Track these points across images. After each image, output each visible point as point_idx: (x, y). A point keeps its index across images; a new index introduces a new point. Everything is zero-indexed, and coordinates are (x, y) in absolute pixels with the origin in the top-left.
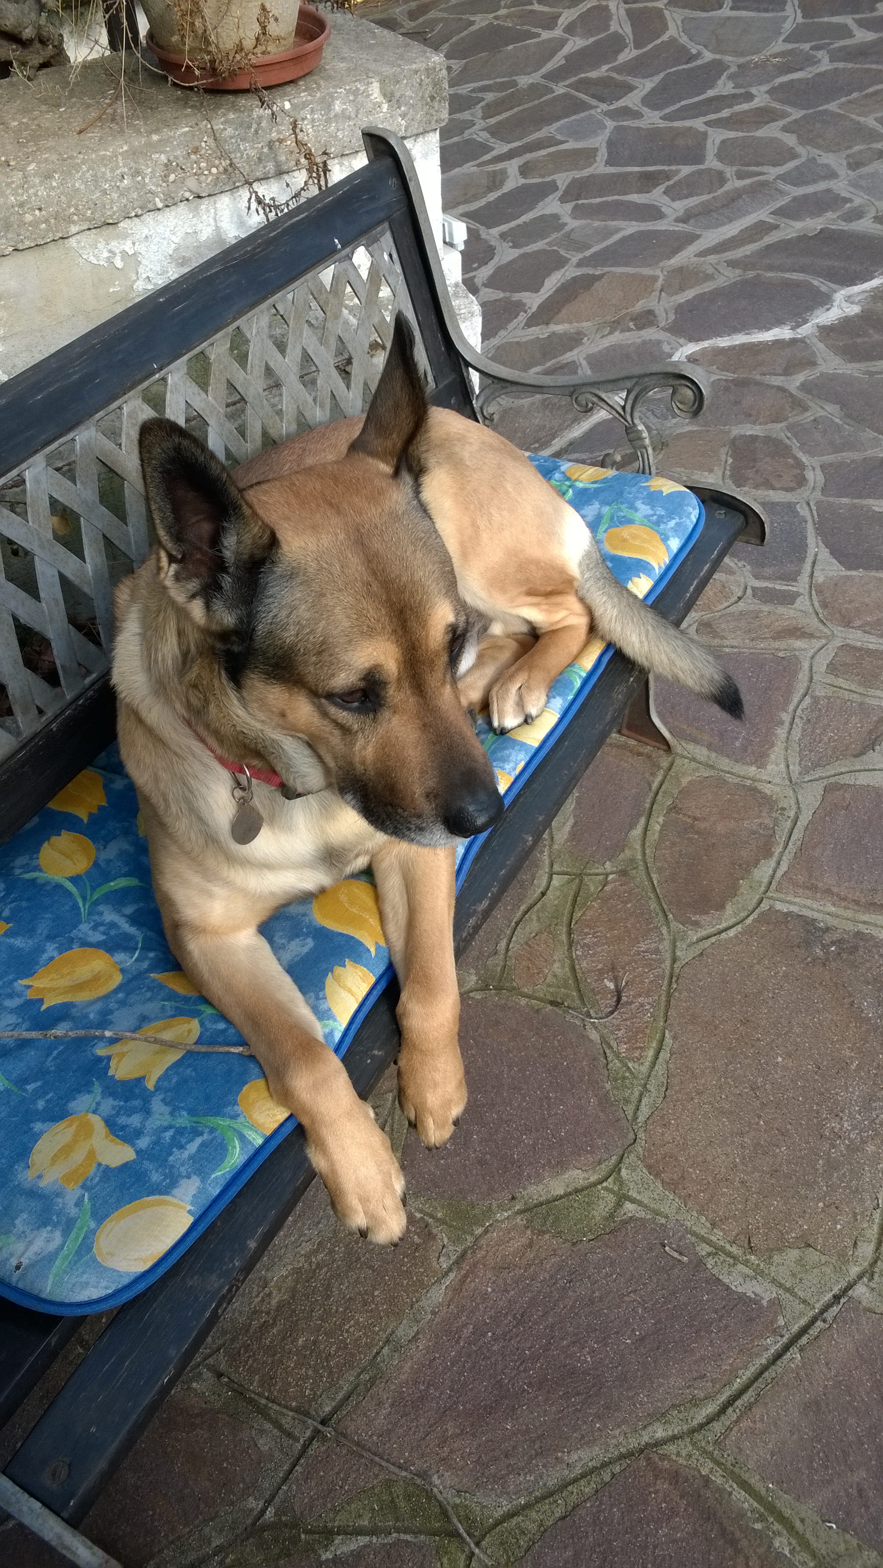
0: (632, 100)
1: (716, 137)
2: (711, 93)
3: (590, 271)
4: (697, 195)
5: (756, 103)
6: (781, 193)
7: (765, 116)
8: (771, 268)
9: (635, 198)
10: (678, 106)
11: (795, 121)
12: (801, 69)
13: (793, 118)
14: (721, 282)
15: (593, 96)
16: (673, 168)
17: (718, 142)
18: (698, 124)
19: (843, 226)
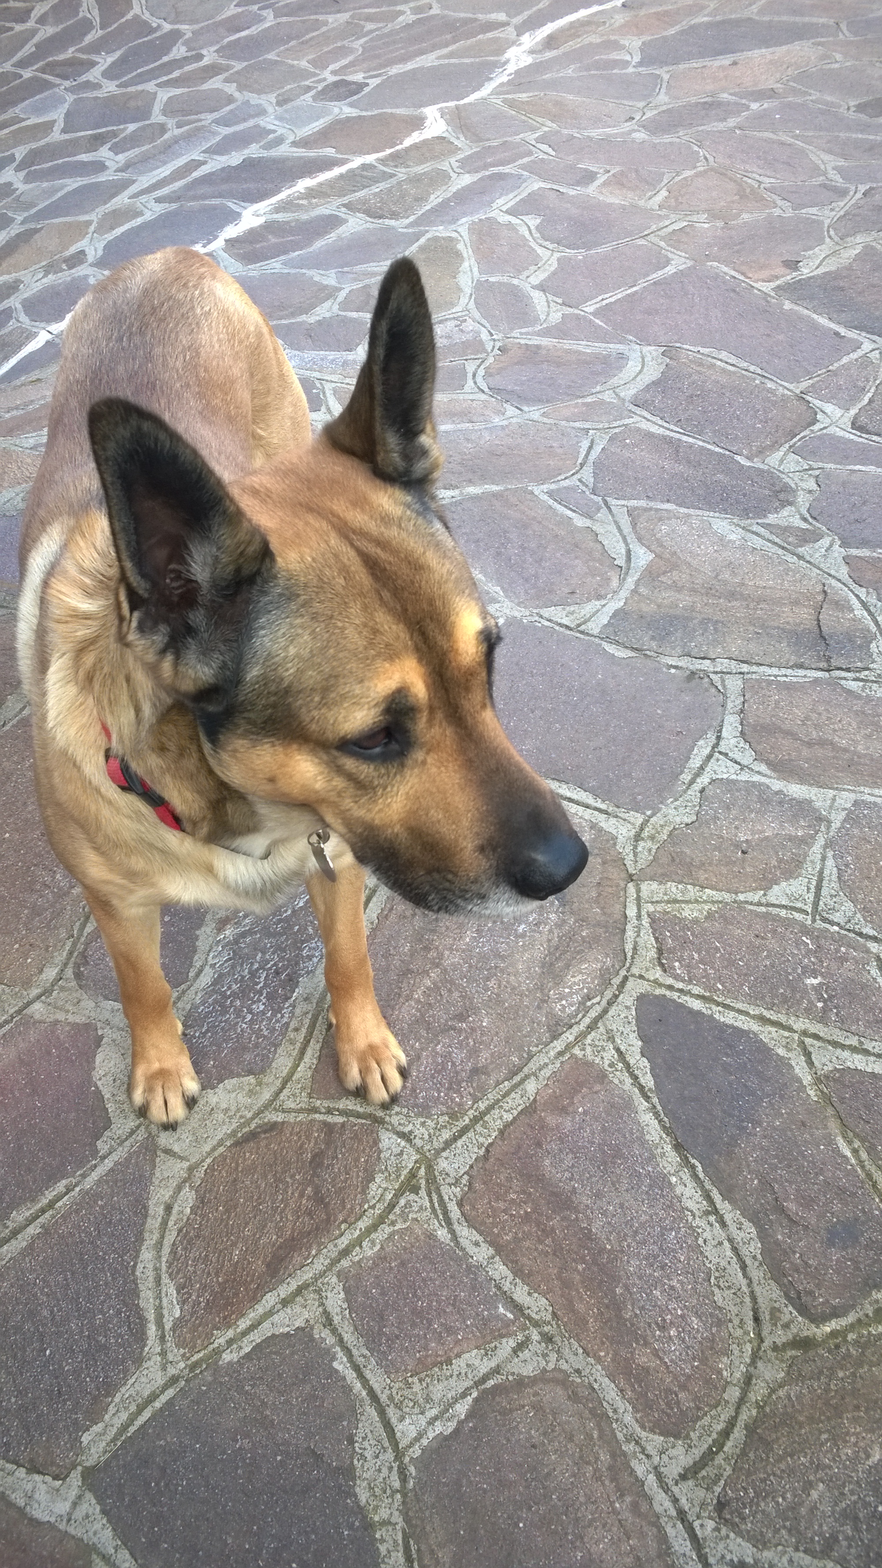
0: (94, 75)
1: (163, 95)
2: (165, 59)
3: (32, 226)
4: (138, 146)
5: (206, 61)
6: (214, 134)
7: (213, 70)
8: (194, 198)
9: (84, 157)
10: (135, 73)
11: (237, 72)
12: (248, 28)
13: (235, 69)
14: (148, 216)
15: (58, 76)
16: (122, 127)
17: (165, 99)
18: (150, 86)
19: (265, 154)
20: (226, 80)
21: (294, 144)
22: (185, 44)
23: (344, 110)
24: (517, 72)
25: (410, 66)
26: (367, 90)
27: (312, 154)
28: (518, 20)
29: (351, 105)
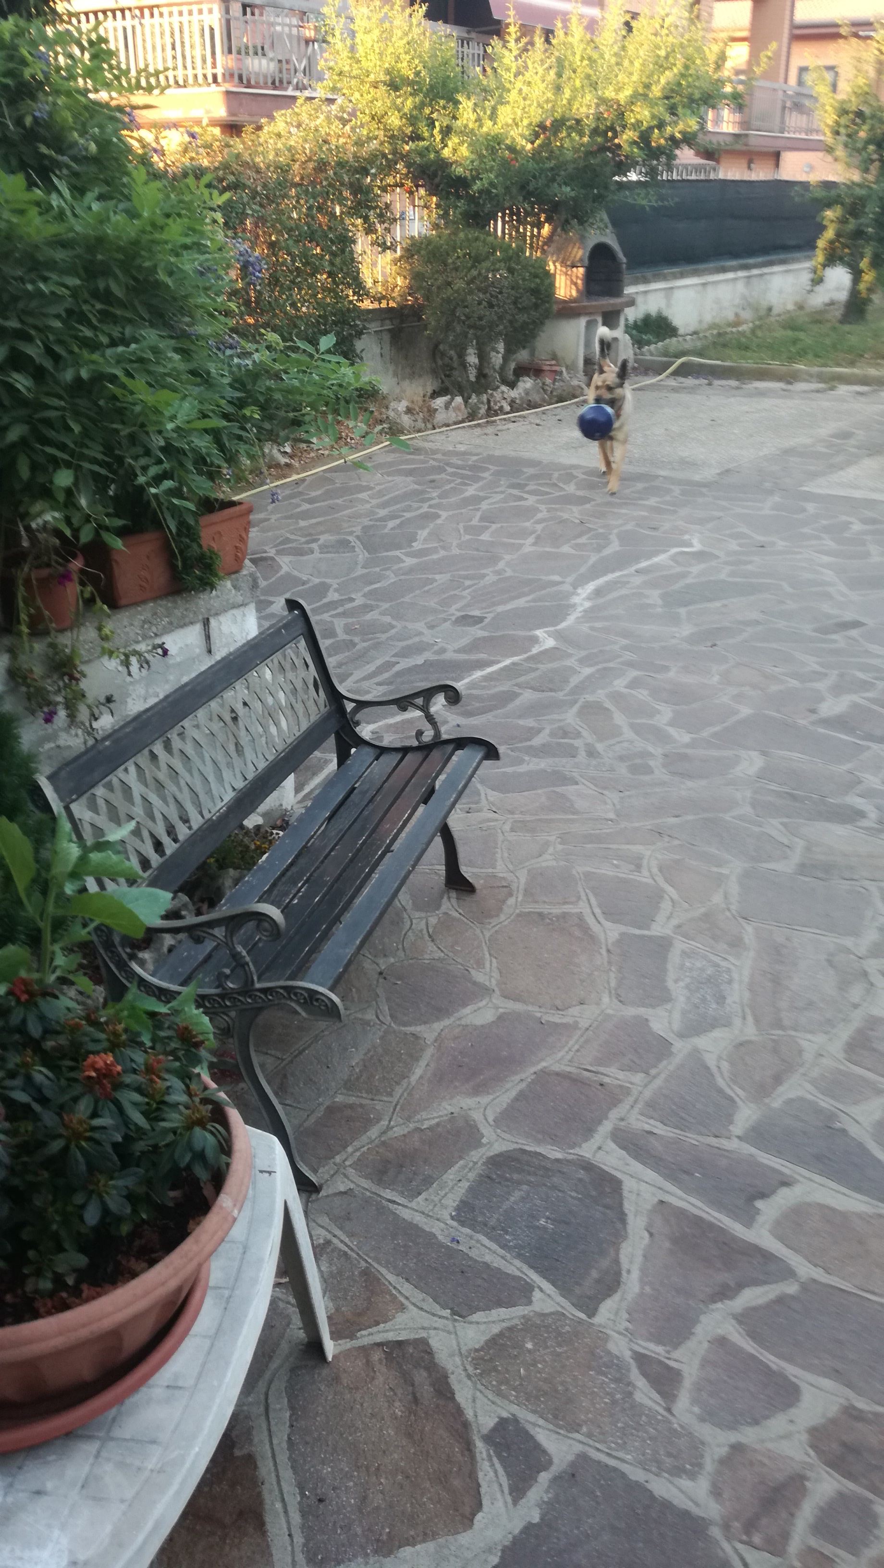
20: (381, 614)
21: (455, 651)
22: (336, 590)
23: (477, 632)
24: (585, 611)
25: (509, 607)
26: (486, 621)
27: (473, 657)
28: (570, 579)
29: (482, 629)
